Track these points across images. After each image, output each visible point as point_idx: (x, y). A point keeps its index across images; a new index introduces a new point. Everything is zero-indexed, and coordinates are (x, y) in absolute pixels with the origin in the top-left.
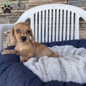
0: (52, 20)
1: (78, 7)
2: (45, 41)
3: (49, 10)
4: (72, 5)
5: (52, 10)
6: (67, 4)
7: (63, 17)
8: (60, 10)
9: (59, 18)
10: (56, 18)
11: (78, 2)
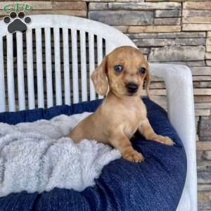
0: (53, 54)
1: (111, 25)
2: (36, 106)
3: (43, 30)
4: (97, 20)
5: (52, 29)
6: (87, 17)
7: (79, 48)
8: (70, 30)
9: (70, 48)
10: (62, 48)
11: (111, 15)
